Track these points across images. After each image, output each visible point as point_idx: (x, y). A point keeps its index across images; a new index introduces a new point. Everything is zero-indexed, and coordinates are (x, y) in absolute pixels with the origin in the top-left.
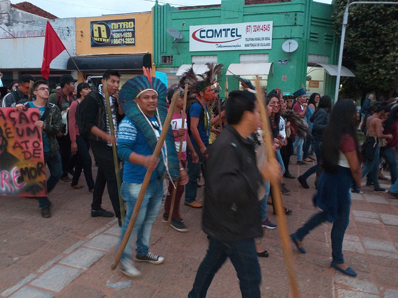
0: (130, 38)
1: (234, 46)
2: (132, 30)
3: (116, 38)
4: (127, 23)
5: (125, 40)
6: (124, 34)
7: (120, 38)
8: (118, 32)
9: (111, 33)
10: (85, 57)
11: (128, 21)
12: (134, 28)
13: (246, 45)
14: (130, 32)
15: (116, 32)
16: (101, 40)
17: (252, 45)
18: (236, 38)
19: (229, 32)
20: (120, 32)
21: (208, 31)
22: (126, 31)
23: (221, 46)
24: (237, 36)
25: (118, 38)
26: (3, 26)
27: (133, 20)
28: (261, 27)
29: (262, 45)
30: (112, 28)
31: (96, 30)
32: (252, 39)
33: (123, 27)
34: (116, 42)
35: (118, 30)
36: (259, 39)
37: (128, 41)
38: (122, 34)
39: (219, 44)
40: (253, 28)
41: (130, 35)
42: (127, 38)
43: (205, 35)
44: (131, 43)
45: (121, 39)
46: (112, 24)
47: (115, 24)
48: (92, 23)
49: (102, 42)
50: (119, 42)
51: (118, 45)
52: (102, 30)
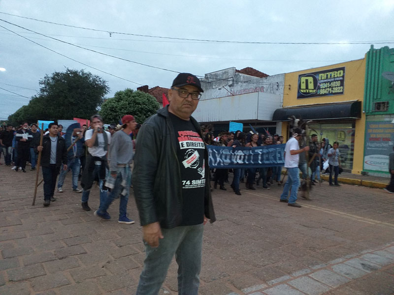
0: (338, 87)
2: (341, 78)
3: (322, 89)
4: (336, 72)
5: (332, 90)
6: (332, 84)
7: (328, 88)
8: (325, 83)
9: (318, 84)
10: (290, 108)
11: (337, 70)
12: (343, 77)
14: (338, 81)
15: (323, 83)
16: (308, 92)
20: (328, 82)
22: (334, 81)
25: (325, 88)
26: (227, 87)
27: (343, 69)
30: (320, 79)
31: (303, 83)
33: (331, 76)
34: (322, 92)
35: (325, 81)
37: (336, 90)
38: (330, 84)
41: (338, 83)
42: (335, 87)
44: (339, 91)
46: (320, 75)
47: (323, 74)
48: (300, 76)
49: (309, 93)
50: (326, 92)
51: (325, 95)
52: (309, 82)
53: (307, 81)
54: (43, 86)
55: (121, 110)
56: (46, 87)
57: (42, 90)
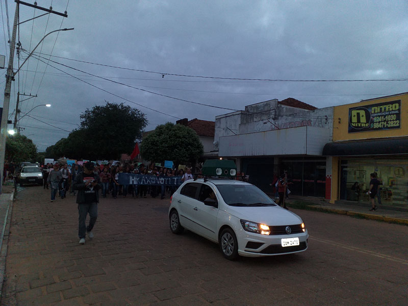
0: (393, 120)
2: (397, 112)
3: (376, 122)
4: (391, 105)
5: (387, 123)
6: (386, 117)
7: (382, 121)
8: (379, 116)
10: (342, 143)
11: (392, 103)
12: (399, 110)
14: (393, 114)
15: (377, 116)
16: (359, 125)
20: (382, 116)
22: (389, 114)
25: (379, 122)
27: (399, 102)
30: (373, 112)
31: (354, 116)
33: (385, 109)
34: (376, 126)
35: (379, 114)
37: (391, 124)
38: (384, 117)
41: (394, 117)
42: (391, 121)
44: (395, 125)
45: (383, 123)
46: (373, 108)
47: (376, 108)
49: (361, 127)
50: (380, 126)
51: (379, 129)
52: (361, 115)
53: (358, 114)
55: (161, 143)
56: (86, 121)
57: (83, 124)
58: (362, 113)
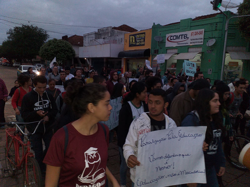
1: (185, 44)
2: (144, 38)
4: (142, 35)
8: (139, 39)
9: (136, 40)
10: (127, 51)
11: (143, 33)
12: (145, 37)
13: (191, 43)
17: (194, 43)
18: (186, 39)
19: (183, 36)
21: (174, 36)
22: (142, 39)
23: (179, 44)
24: (187, 38)
27: (144, 33)
28: (198, 33)
29: (198, 42)
32: (194, 40)
35: (139, 38)
36: (197, 39)
39: (178, 43)
40: (194, 33)
42: (142, 42)
43: (173, 39)
44: (143, 44)
47: (138, 35)
49: (133, 44)
50: (139, 44)
51: (138, 45)
53: (132, 38)
54: (9, 35)
56: (11, 36)
57: (9, 37)
58: (134, 37)
